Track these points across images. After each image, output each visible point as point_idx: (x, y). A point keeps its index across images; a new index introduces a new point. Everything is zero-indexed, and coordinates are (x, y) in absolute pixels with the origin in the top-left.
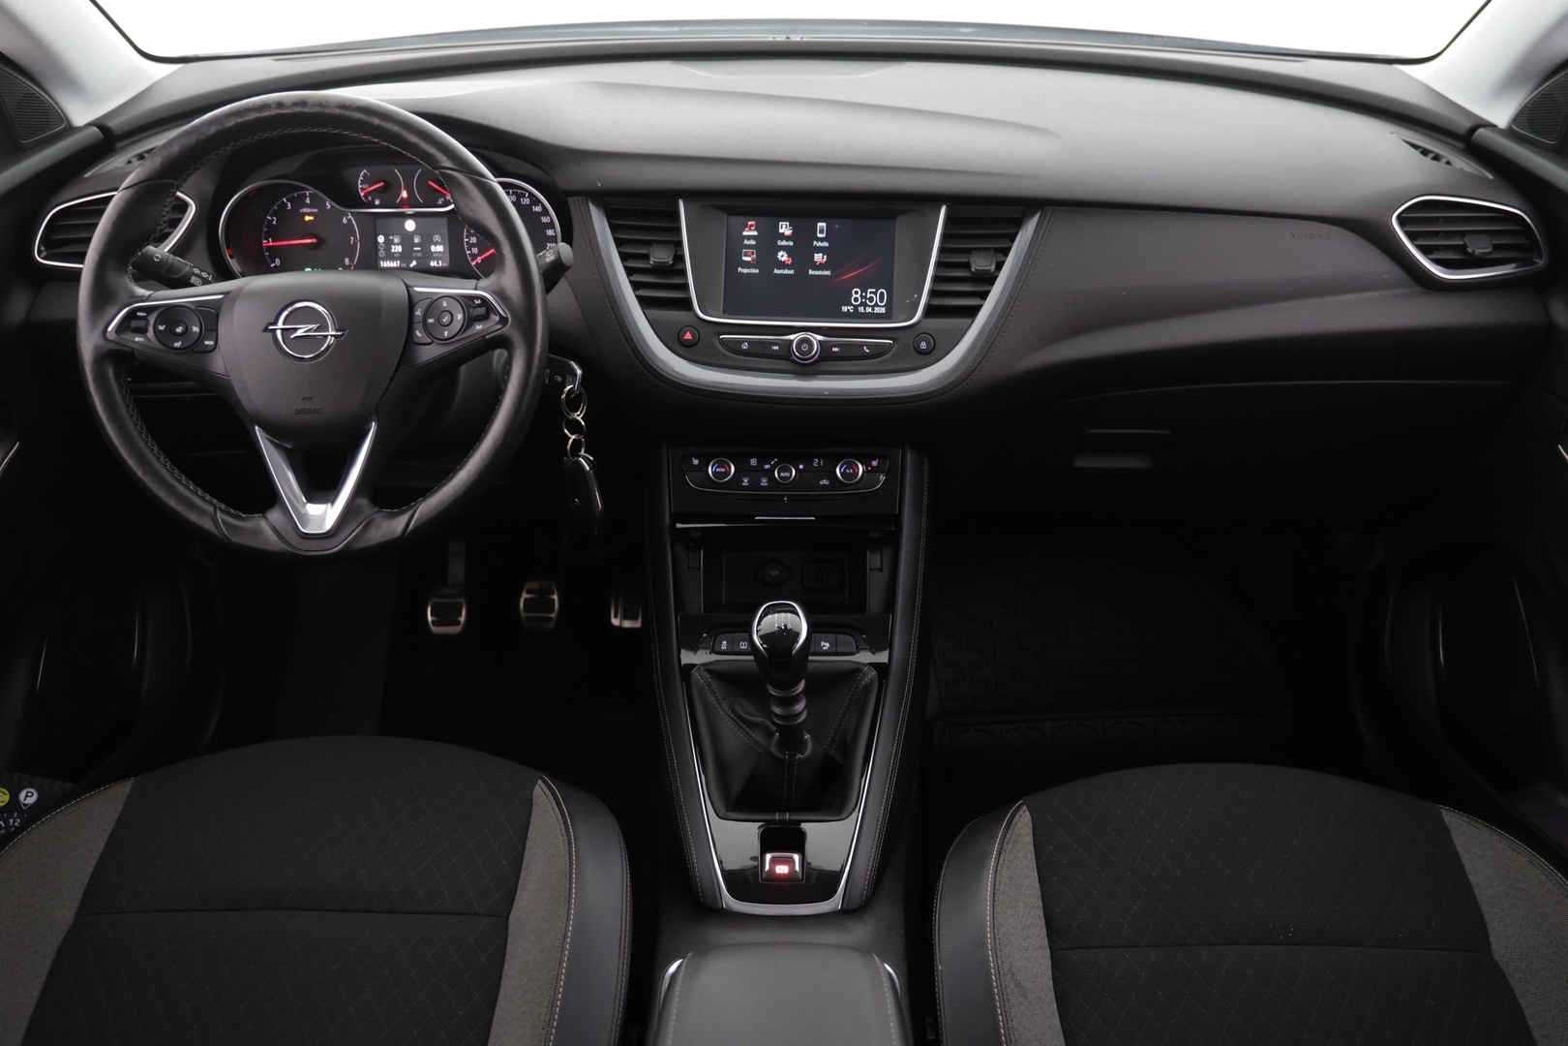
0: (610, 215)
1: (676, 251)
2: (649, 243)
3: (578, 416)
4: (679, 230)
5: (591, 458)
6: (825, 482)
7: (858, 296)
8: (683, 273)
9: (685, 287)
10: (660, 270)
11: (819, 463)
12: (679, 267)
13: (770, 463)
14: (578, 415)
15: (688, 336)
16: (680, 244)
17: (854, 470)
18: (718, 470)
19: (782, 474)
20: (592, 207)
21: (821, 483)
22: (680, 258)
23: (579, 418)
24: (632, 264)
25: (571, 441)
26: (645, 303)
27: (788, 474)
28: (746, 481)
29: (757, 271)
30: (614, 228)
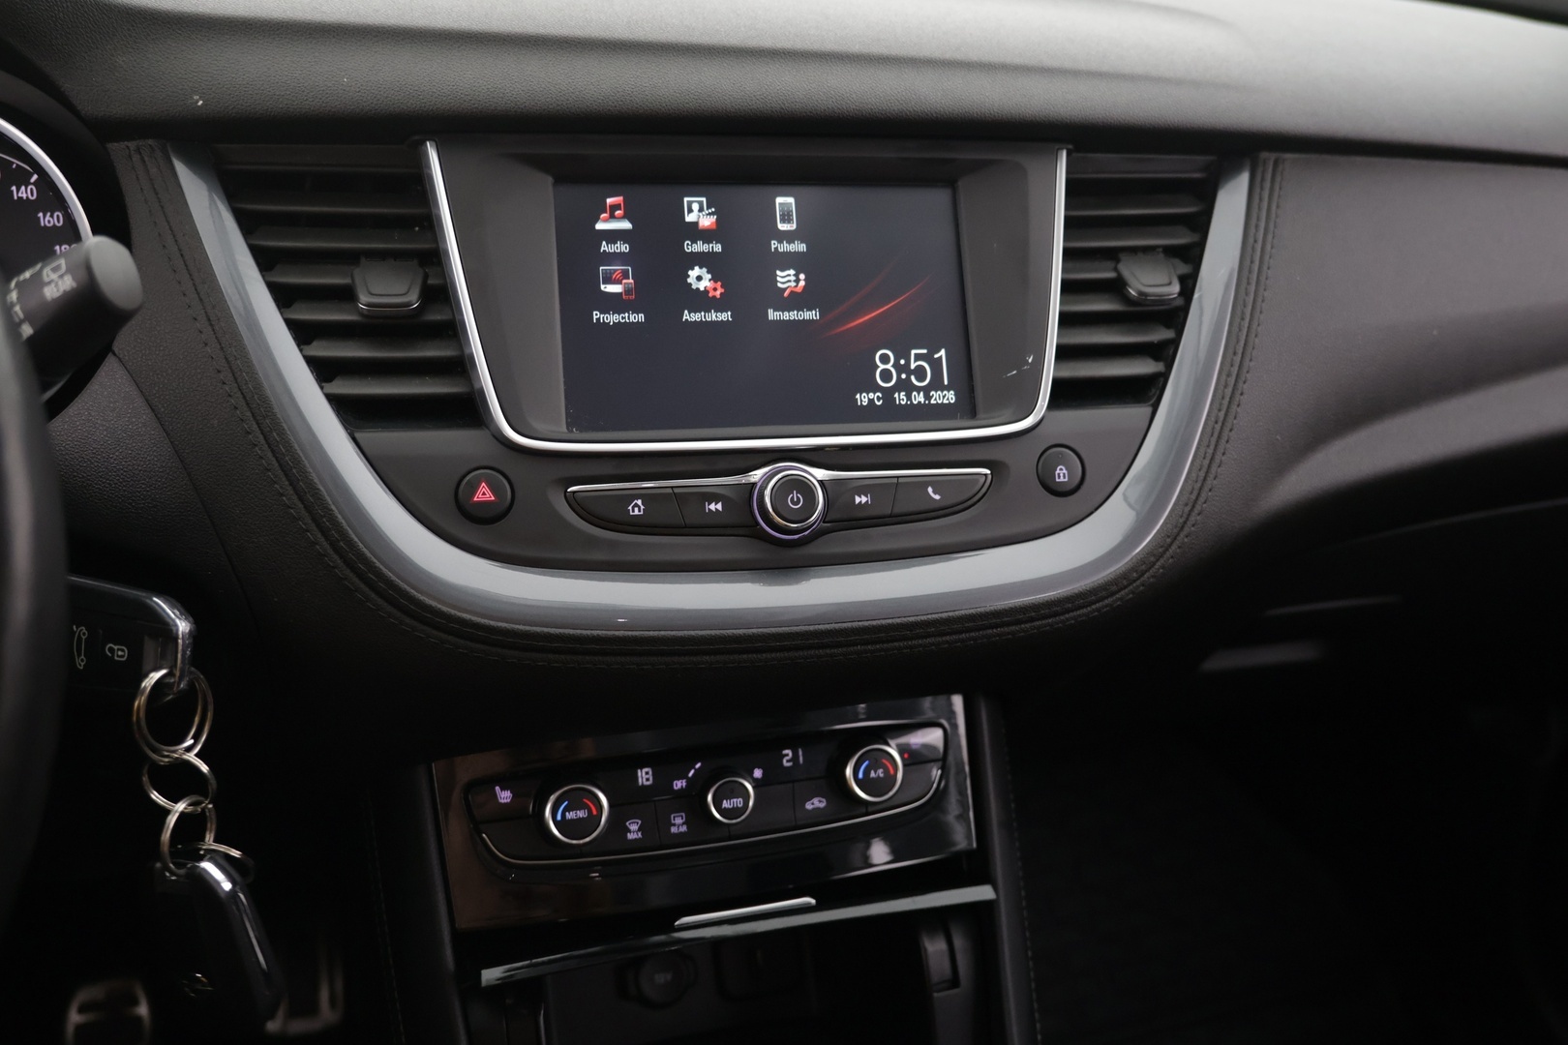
0: (234, 189)
1: (426, 277)
2: (352, 258)
3: (190, 752)
4: (430, 223)
5: (235, 853)
6: (817, 803)
7: (889, 366)
8: (453, 330)
9: (462, 366)
10: (383, 326)
11: (795, 758)
12: (435, 316)
13: (684, 776)
14: (189, 749)
15: (484, 494)
16: (435, 258)
17: (886, 771)
18: (570, 815)
19: (726, 804)
20: (181, 168)
21: (809, 806)
22: (440, 293)
23: (191, 757)
24: (306, 314)
25: (172, 820)
26: (352, 412)
27: (738, 802)
28: (634, 827)
29: (641, 317)
30: (248, 224)
